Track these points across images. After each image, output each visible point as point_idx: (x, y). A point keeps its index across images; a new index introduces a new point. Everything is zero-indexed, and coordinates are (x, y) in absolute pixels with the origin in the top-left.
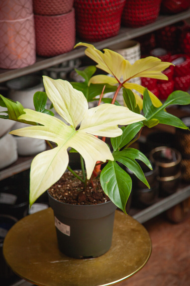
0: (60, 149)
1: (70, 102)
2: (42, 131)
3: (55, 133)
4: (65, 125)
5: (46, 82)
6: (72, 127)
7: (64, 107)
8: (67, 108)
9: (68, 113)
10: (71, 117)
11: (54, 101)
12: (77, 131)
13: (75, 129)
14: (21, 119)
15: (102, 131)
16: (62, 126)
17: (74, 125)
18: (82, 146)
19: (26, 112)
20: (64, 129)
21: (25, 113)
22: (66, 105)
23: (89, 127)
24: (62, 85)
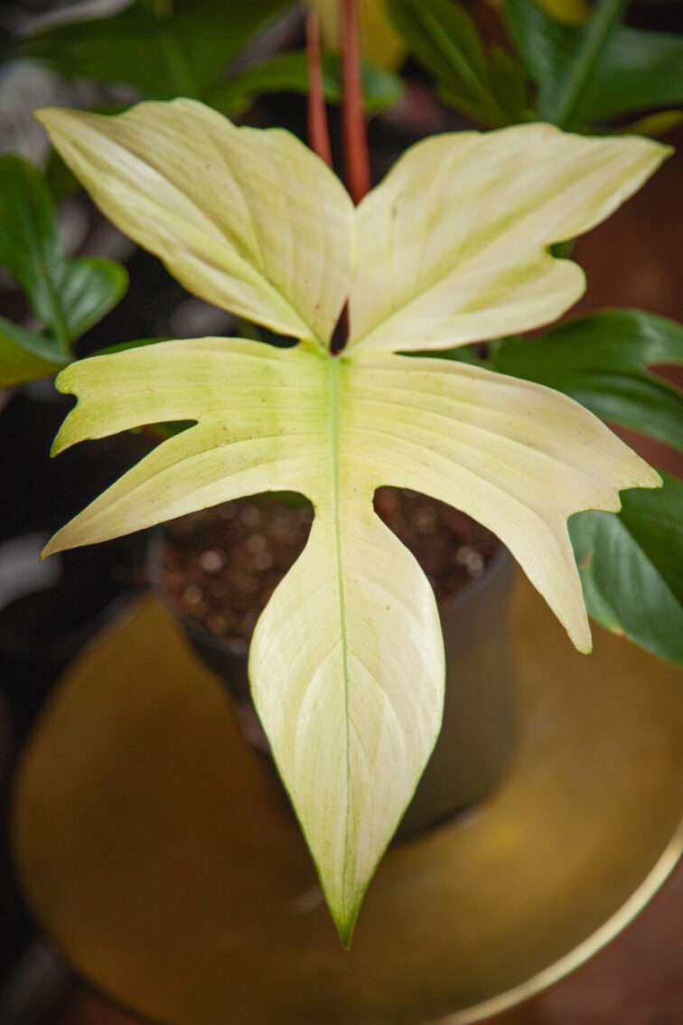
0: (337, 522)
1: (245, 213)
2: (197, 458)
3: (260, 434)
4: (276, 358)
5: (75, 145)
6: (310, 349)
7: (230, 256)
8: (244, 252)
9: (260, 280)
10: (285, 296)
11: (165, 243)
12: (344, 361)
13: (325, 351)
14: (68, 445)
15: (474, 307)
16: (267, 368)
17: (313, 329)
18: (431, 448)
19: (75, 391)
20: (282, 383)
21: (70, 401)
22: (234, 238)
23: (395, 309)
24: (170, 131)
